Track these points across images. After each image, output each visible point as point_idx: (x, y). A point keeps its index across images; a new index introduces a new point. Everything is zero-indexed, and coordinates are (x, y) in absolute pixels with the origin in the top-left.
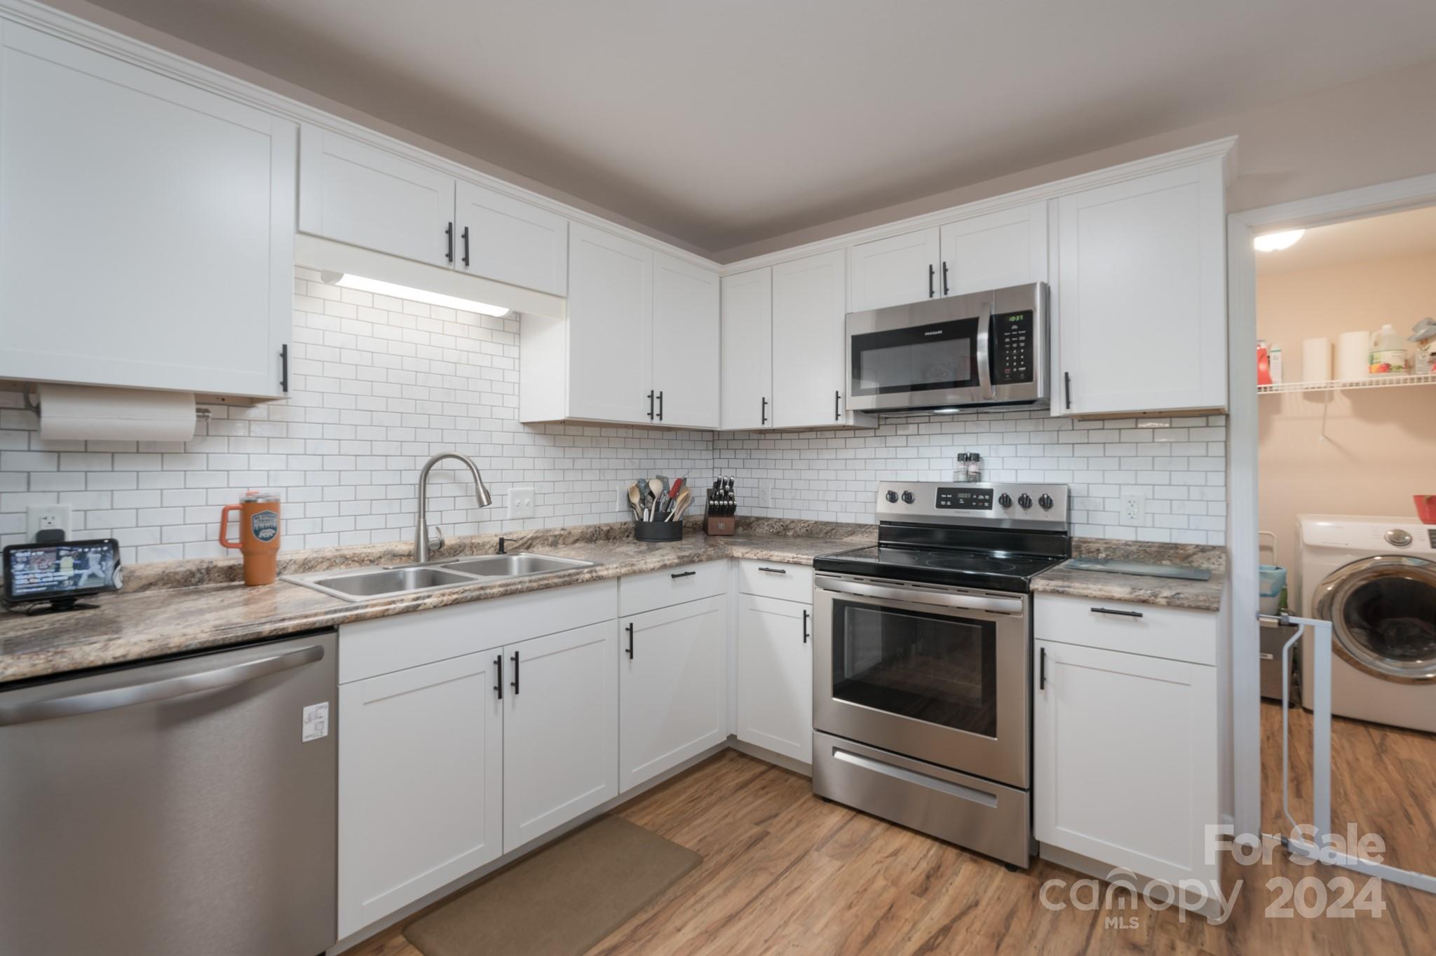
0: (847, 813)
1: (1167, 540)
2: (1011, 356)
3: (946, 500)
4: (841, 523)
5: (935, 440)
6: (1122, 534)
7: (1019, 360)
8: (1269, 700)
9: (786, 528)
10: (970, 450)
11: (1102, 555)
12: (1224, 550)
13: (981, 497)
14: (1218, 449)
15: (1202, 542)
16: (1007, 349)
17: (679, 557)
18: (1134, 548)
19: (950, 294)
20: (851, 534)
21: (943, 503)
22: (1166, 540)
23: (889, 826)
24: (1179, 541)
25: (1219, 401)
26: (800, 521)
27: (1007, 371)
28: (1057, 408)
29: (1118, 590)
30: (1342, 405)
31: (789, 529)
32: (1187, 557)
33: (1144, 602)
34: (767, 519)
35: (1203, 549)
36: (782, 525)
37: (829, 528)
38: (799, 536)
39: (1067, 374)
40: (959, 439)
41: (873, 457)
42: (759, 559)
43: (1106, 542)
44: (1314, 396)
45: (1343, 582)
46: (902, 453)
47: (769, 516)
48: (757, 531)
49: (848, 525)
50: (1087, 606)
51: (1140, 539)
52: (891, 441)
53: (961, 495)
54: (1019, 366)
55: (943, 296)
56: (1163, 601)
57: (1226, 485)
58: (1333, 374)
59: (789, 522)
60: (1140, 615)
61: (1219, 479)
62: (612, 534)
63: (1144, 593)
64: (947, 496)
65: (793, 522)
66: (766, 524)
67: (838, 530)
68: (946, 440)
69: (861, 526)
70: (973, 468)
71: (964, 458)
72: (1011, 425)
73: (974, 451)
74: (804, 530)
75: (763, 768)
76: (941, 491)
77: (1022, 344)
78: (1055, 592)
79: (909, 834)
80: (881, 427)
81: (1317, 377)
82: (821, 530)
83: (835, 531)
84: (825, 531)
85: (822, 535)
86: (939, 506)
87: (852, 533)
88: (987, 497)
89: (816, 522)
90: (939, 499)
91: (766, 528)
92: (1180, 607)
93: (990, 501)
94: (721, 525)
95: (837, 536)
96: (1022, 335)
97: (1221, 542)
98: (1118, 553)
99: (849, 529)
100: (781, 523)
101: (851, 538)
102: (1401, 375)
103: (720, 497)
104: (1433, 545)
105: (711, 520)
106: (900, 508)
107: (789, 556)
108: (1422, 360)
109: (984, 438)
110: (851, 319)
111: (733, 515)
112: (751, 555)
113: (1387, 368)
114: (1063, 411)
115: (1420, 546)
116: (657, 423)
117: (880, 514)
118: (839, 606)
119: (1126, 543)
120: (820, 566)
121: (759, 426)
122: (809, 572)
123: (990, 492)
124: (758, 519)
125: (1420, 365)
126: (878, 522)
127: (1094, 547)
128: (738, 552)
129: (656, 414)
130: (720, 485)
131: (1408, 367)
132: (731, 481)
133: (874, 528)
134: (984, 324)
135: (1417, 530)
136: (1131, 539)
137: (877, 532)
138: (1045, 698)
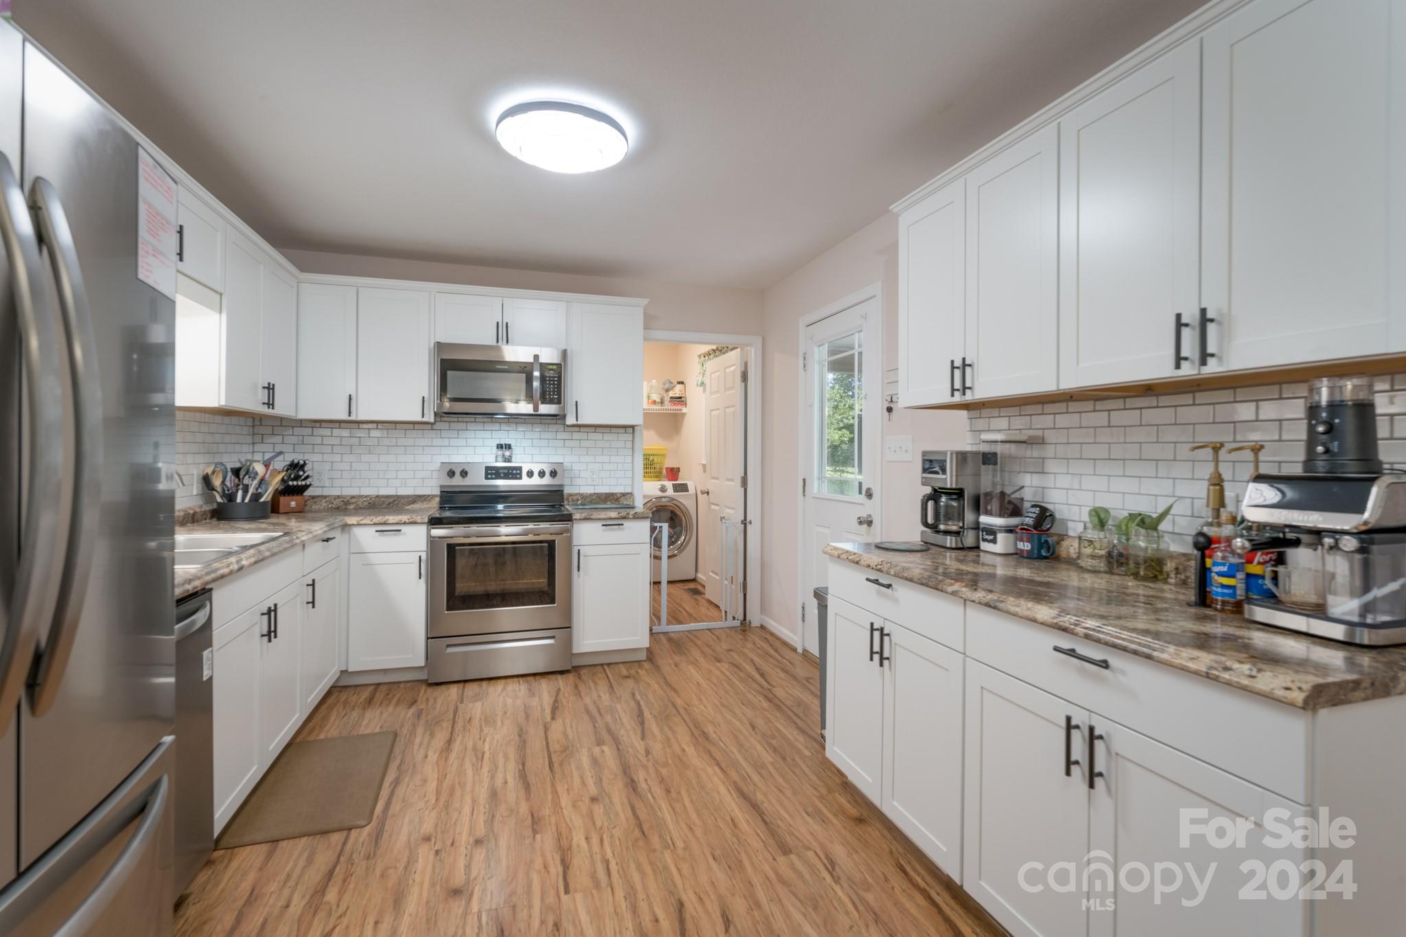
0: (458, 687)
1: (608, 492)
2: (550, 388)
3: (491, 474)
4: (401, 496)
5: (480, 434)
6: (588, 490)
7: (554, 391)
9: (347, 503)
10: (504, 442)
11: (580, 502)
12: (631, 494)
13: (515, 472)
14: (629, 444)
15: (623, 491)
16: (547, 384)
17: (328, 526)
18: (594, 497)
20: (412, 503)
21: (490, 476)
23: (488, 682)
24: (613, 492)
25: (635, 424)
26: (360, 496)
27: (548, 397)
28: (570, 420)
29: (613, 514)
31: (350, 504)
32: (617, 500)
33: (624, 518)
34: (325, 497)
35: (623, 494)
36: (342, 501)
37: (391, 500)
38: (361, 508)
39: (576, 402)
41: (430, 445)
42: (375, 524)
43: (581, 494)
46: (454, 442)
47: (324, 494)
48: (313, 507)
49: (408, 496)
50: (598, 525)
51: (597, 491)
52: (444, 434)
53: (501, 471)
54: (554, 394)
56: (631, 517)
57: (632, 463)
59: (349, 498)
60: (622, 525)
61: (629, 459)
62: (196, 517)
63: (624, 514)
64: (492, 472)
65: (353, 497)
66: (324, 500)
67: (400, 501)
68: (488, 434)
69: (419, 496)
70: (507, 453)
71: (500, 447)
72: (530, 427)
73: (508, 442)
74: (366, 503)
75: (372, 688)
76: (487, 468)
77: (556, 383)
78: (586, 519)
79: (503, 681)
80: (437, 423)
82: (383, 502)
83: (397, 502)
84: (387, 502)
85: (384, 506)
86: (487, 478)
87: (414, 502)
88: (518, 472)
89: (377, 496)
90: (486, 474)
91: (325, 505)
92: (638, 518)
93: (521, 474)
94: (293, 504)
95: (399, 506)
96: (556, 377)
97: (630, 491)
98: (588, 500)
99: (410, 499)
100: (342, 499)
101: (412, 506)
102: (658, 407)
103: (297, 478)
104: (675, 490)
105: (283, 499)
106: (457, 481)
107: (405, 518)
108: (667, 400)
109: (513, 434)
110: (440, 346)
111: (307, 493)
112: (367, 521)
113: (654, 402)
114: (574, 422)
115: (670, 492)
116: (271, 411)
117: (441, 486)
118: (451, 548)
119: (591, 495)
120: (435, 522)
121: (343, 416)
122: (424, 528)
123: (520, 469)
124: (313, 497)
125: (666, 403)
126: (438, 493)
127: (575, 498)
128: (352, 520)
129: (270, 404)
130: (296, 467)
131: (662, 402)
132: (305, 464)
133: (434, 496)
134: (537, 367)
135: (669, 485)
136: (592, 491)
137: (438, 499)
138: (579, 576)
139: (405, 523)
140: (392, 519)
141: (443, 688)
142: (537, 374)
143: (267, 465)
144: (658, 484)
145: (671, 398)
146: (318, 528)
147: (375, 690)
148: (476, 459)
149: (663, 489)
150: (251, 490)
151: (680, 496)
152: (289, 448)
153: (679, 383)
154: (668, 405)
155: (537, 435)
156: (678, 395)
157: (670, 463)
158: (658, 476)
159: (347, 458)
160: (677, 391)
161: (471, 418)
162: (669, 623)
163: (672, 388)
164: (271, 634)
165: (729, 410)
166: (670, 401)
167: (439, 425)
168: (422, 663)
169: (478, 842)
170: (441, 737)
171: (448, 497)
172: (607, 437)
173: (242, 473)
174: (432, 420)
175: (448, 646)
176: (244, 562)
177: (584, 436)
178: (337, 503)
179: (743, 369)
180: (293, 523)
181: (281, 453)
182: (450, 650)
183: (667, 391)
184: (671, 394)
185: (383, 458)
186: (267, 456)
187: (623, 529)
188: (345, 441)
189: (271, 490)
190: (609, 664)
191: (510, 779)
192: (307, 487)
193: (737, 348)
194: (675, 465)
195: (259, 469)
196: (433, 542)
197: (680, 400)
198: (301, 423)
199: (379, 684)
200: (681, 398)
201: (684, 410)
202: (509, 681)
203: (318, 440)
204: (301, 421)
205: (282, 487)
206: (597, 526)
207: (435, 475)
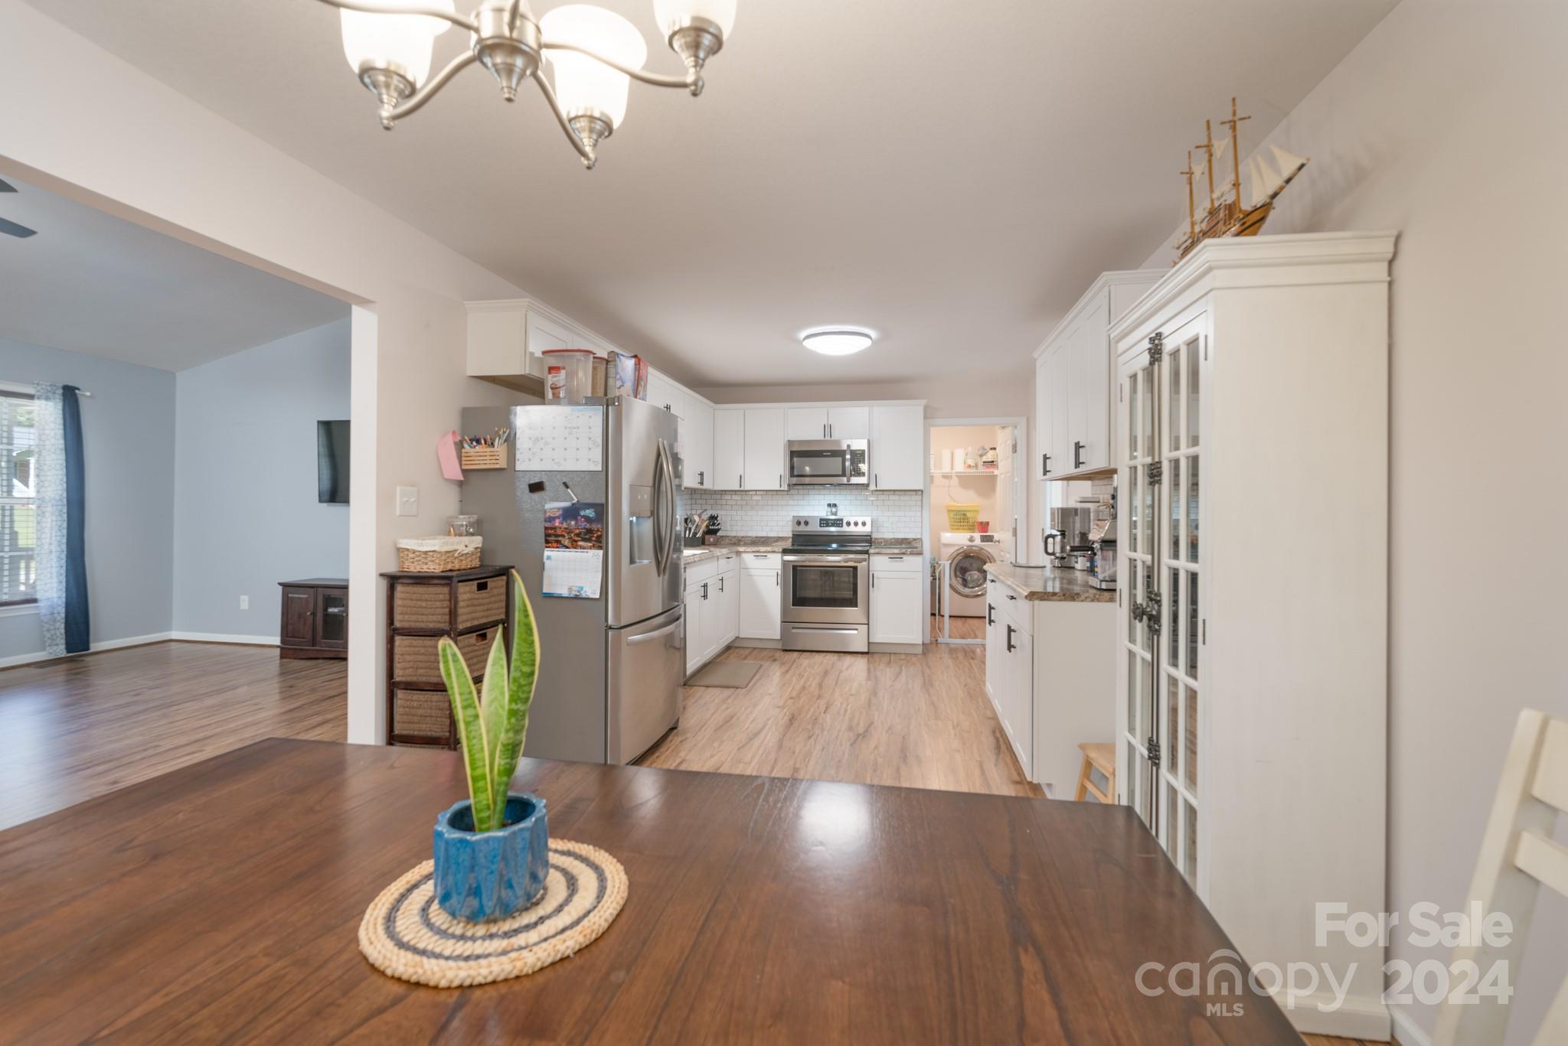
0: (799, 653)
2: (857, 467)
3: (824, 524)
4: (769, 537)
5: (817, 497)
6: (889, 536)
8: (933, 615)
9: (739, 541)
10: (832, 502)
11: (883, 544)
12: (921, 539)
13: (838, 523)
14: (919, 503)
15: (914, 537)
17: (729, 551)
18: (893, 541)
19: (832, 439)
20: (775, 541)
22: (903, 537)
23: (816, 652)
24: (909, 538)
25: (921, 488)
26: (747, 537)
28: (872, 487)
29: (896, 551)
30: (955, 481)
31: (741, 541)
32: (910, 543)
33: (904, 554)
34: (728, 537)
35: (915, 540)
36: (737, 539)
37: (764, 540)
38: (747, 543)
39: (876, 475)
40: (827, 497)
41: (786, 505)
42: (753, 552)
43: (884, 539)
44: (946, 477)
45: (954, 558)
46: (801, 502)
48: (722, 542)
49: (774, 537)
50: (887, 558)
51: (895, 537)
52: (795, 497)
53: (830, 522)
55: (829, 439)
56: (908, 553)
57: (921, 516)
58: (952, 469)
59: (741, 538)
60: (903, 558)
61: (919, 514)
63: (903, 551)
64: (825, 522)
65: (743, 537)
67: (768, 540)
68: (822, 497)
69: (780, 537)
70: (834, 510)
71: (830, 505)
72: (849, 492)
73: (834, 502)
74: (750, 541)
75: (751, 649)
76: (821, 520)
78: (878, 553)
79: (825, 653)
81: (946, 469)
82: (759, 541)
84: (761, 541)
85: (760, 543)
86: (821, 526)
88: (841, 522)
89: (757, 537)
90: (821, 524)
91: (728, 540)
92: (912, 554)
93: (842, 524)
94: (712, 540)
95: (768, 543)
97: (920, 537)
98: (887, 542)
99: (775, 539)
101: (775, 543)
102: (974, 470)
103: (714, 524)
104: (982, 541)
105: (707, 537)
106: (802, 528)
107: (769, 549)
108: (980, 464)
109: (838, 497)
110: (790, 443)
111: (719, 534)
112: (749, 550)
113: (970, 466)
114: (875, 488)
115: (978, 542)
116: (702, 487)
117: (793, 531)
118: (795, 568)
119: (891, 539)
120: (785, 552)
121: (737, 488)
122: (780, 555)
123: (842, 520)
124: (722, 537)
125: (979, 466)
126: (791, 535)
127: (880, 541)
128: (741, 549)
129: (702, 483)
130: (713, 518)
131: (976, 466)
132: (718, 516)
133: (789, 538)
134: (848, 452)
135: (977, 536)
136: (892, 537)
137: (791, 540)
138: (873, 591)
139: (769, 552)
140: (762, 549)
141: (790, 653)
142: (848, 457)
143: (700, 516)
144: (968, 535)
145: (984, 462)
146: (725, 551)
147: (752, 652)
148: (816, 514)
149: (971, 540)
150: (692, 531)
151: (987, 546)
152: (709, 507)
153: (991, 449)
154: (982, 469)
155: (853, 497)
156: (990, 460)
157: (982, 518)
158: (971, 529)
159: (739, 513)
160: (989, 457)
161: (812, 487)
162: (950, 637)
163: (985, 454)
164: (705, 596)
165: (1008, 475)
166: (983, 465)
167: (792, 492)
168: (778, 637)
169: (791, 698)
170: (784, 669)
171: (797, 538)
172: (902, 498)
173: (689, 521)
174: (786, 489)
175: (793, 628)
176: (696, 559)
177: (886, 497)
178: (734, 540)
179: (1014, 443)
180: (712, 549)
181: (706, 510)
182: (794, 631)
183: (981, 456)
184: (985, 459)
185: (760, 513)
186: (699, 512)
187: (903, 561)
188: (739, 503)
189: (701, 531)
190: (894, 654)
191: (813, 685)
192: (718, 530)
193: (1008, 427)
194: (984, 520)
195: (696, 518)
196: (785, 563)
197: (991, 463)
198: (715, 492)
199: (755, 648)
200: (993, 462)
201: (996, 472)
202: (829, 654)
203: (724, 502)
204: (715, 491)
205: (706, 530)
206: (885, 558)
207: (790, 524)
